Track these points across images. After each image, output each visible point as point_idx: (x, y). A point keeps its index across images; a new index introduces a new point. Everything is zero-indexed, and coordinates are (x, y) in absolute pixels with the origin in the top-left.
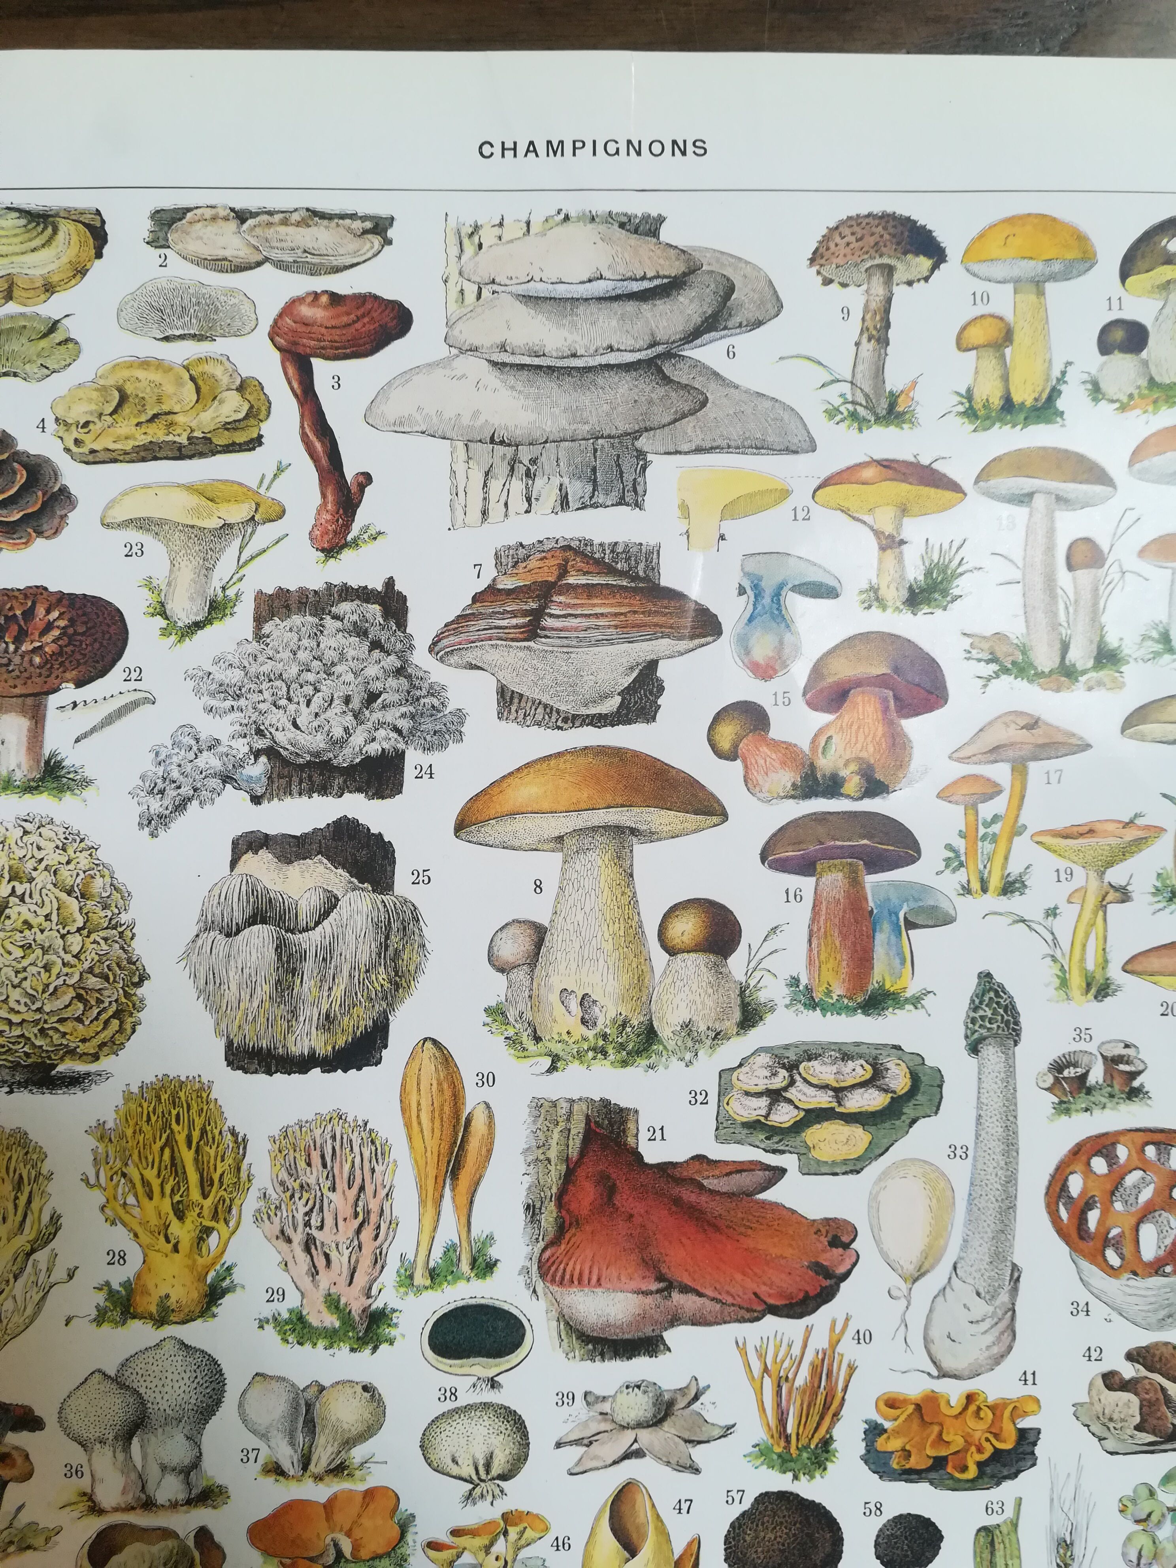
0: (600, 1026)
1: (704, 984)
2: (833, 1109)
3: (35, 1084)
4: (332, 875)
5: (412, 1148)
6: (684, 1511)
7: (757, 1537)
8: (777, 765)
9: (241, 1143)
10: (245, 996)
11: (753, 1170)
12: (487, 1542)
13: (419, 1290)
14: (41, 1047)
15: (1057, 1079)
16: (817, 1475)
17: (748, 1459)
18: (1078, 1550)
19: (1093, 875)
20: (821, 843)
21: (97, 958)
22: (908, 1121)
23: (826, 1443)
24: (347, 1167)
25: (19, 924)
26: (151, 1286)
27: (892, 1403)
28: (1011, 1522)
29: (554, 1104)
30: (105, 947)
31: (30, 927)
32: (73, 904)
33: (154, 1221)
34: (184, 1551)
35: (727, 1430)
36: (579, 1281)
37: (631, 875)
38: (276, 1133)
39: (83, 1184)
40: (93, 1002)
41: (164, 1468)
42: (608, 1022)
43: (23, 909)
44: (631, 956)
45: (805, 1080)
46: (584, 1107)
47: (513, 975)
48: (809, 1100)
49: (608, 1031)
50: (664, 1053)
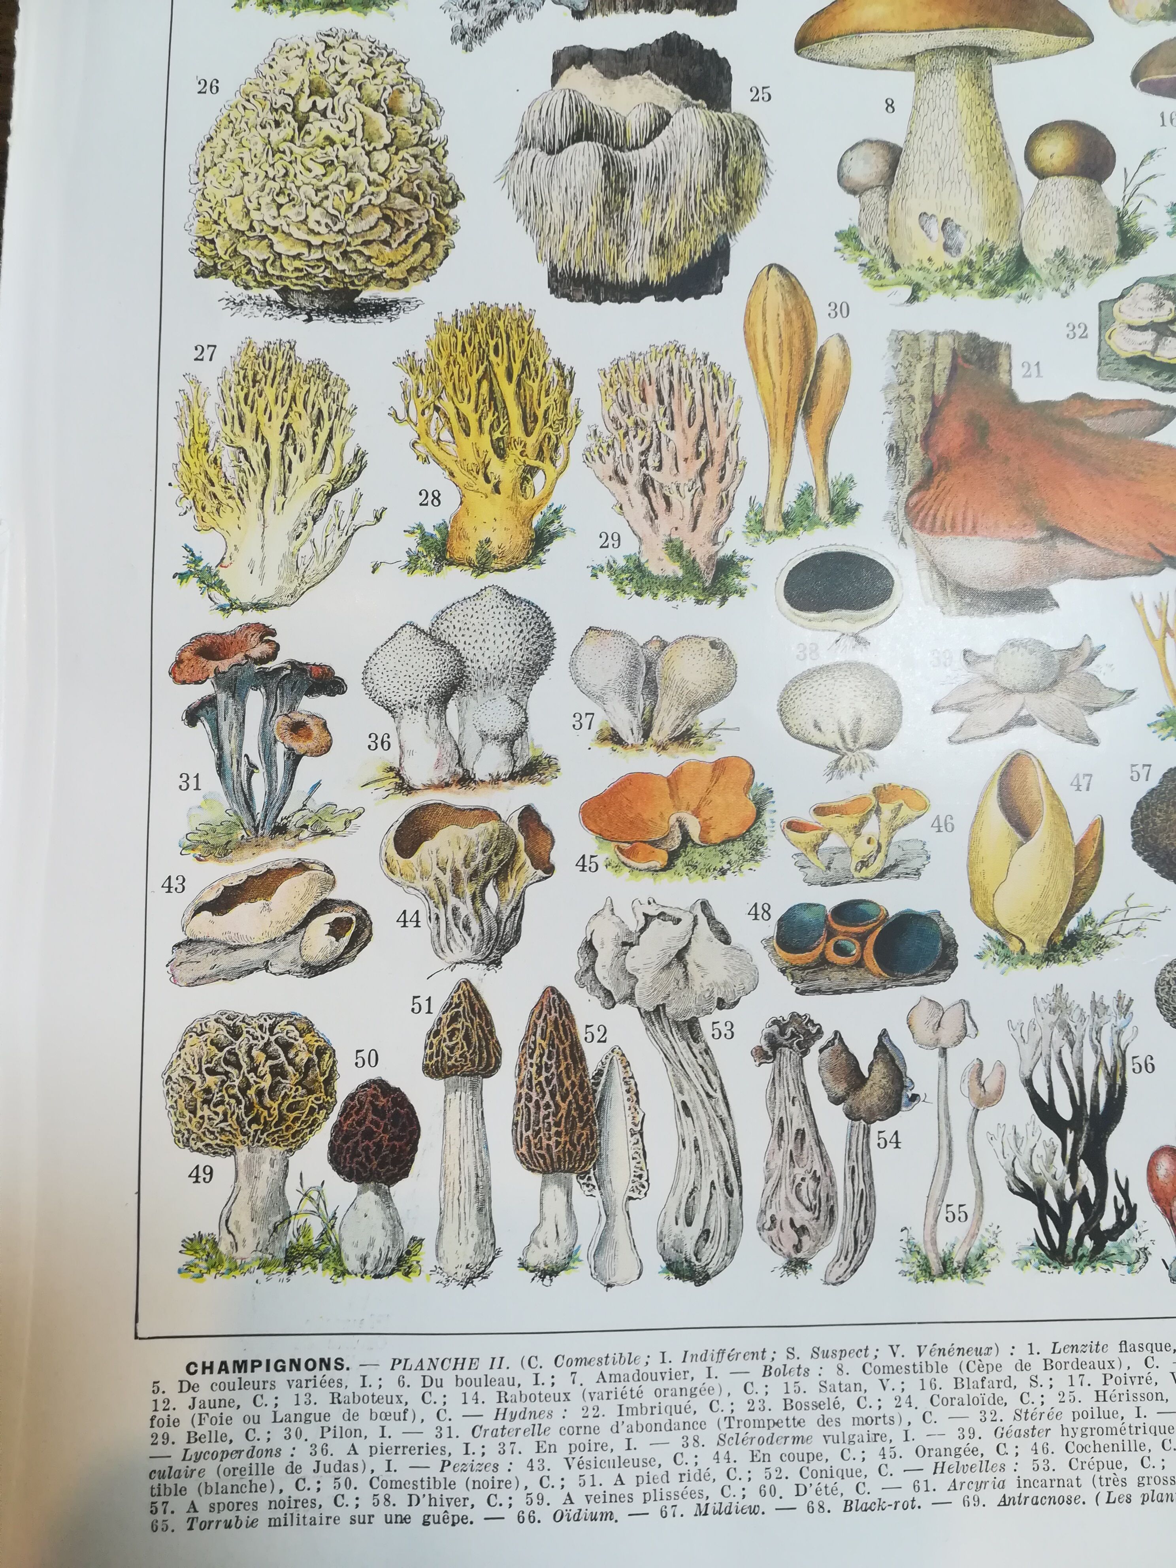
0: (965, 253)
1: (1078, 209)
3: (336, 312)
4: (663, 91)
5: (758, 382)
6: (1083, 788)
7: (1166, 819)
9: (567, 377)
10: (570, 217)
11: (1140, 409)
12: (856, 822)
13: (771, 536)
14: (343, 271)
17: (1153, 729)
21: (405, 176)
24: (686, 404)
25: (320, 140)
26: (469, 531)
29: (916, 338)
30: (414, 165)
31: (332, 143)
32: (379, 120)
33: (472, 459)
34: (506, 835)
35: (1127, 696)
36: (952, 528)
37: (992, 95)
38: (607, 366)
39: (391, 419)
40: (401, 224)
41: (484, 736)
42: (973, 248)
43: (325, 124)
44: (997, 179)
46: (950, 341)
47: (866, 197)
49: (974, 258)
50: (1037, 282)
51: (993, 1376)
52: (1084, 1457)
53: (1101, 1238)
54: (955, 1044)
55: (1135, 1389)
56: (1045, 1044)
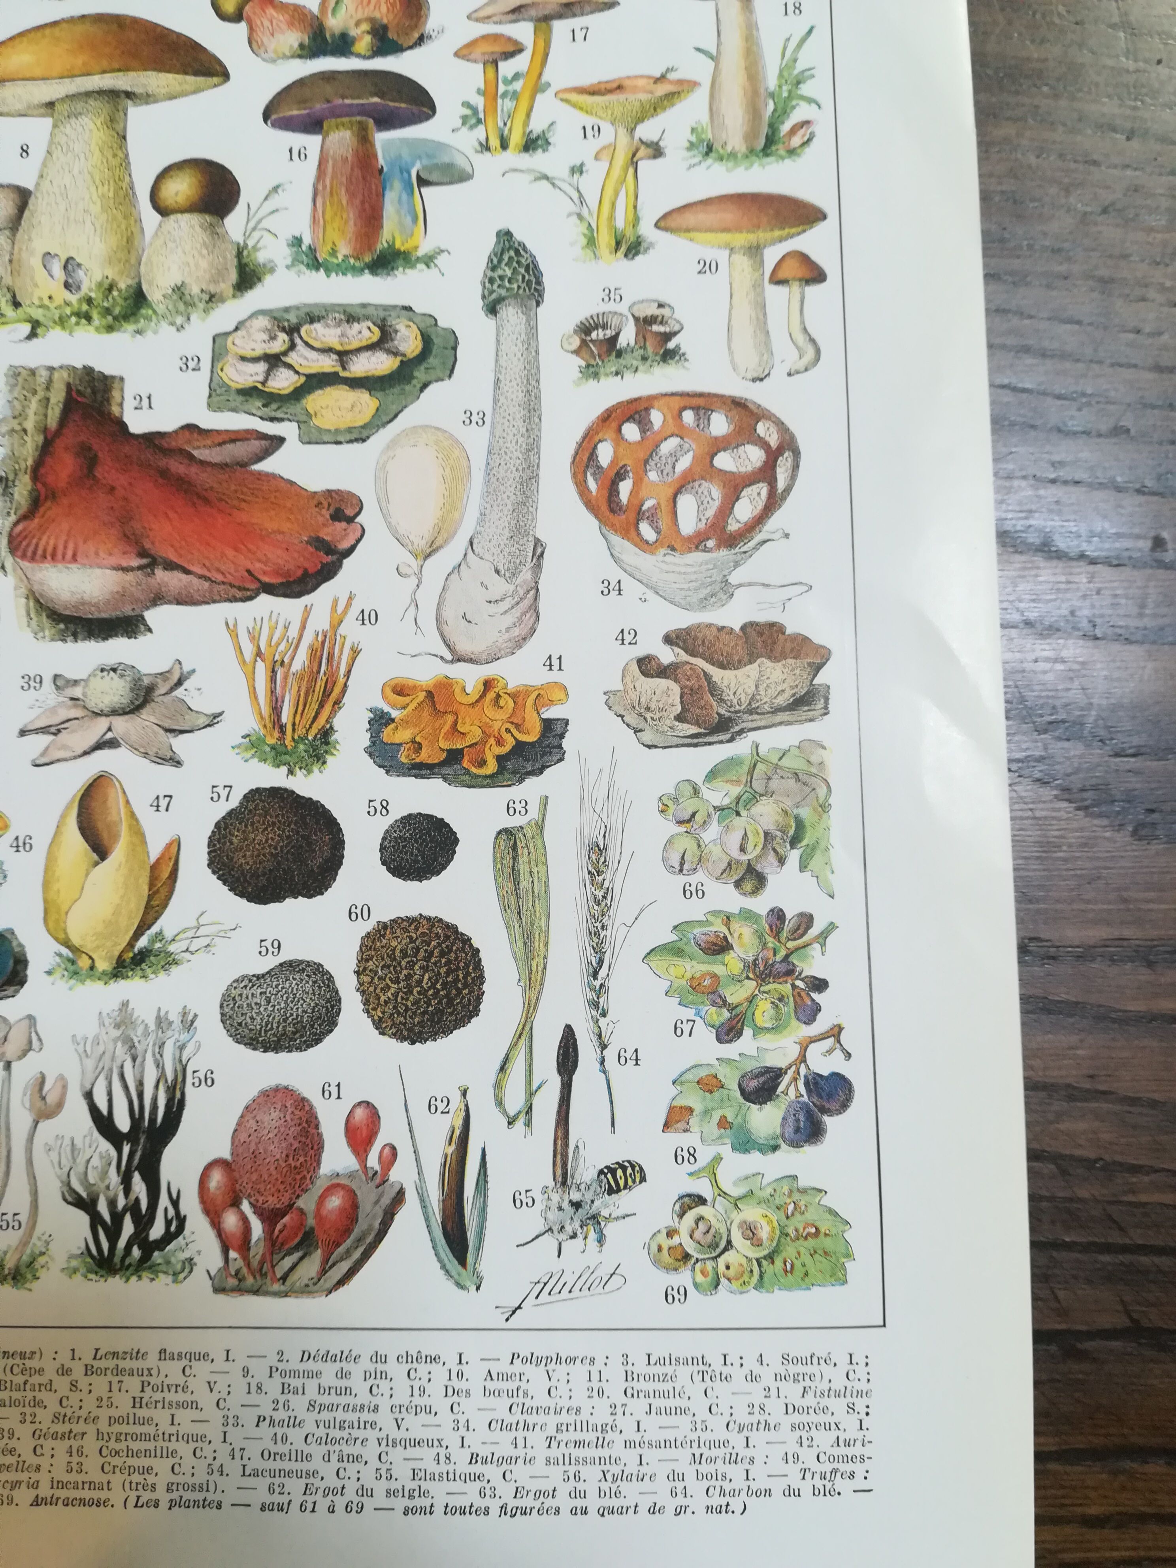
0: (85, 289)
1: (198, 245)
2: (336, 374)
6: (163, 808)
7: (246, 839)
8: (284, 26)
11: (247, 439)
15: (584, 343)
16: (315, 769)
17: (237, 751)
18: (612, 855)
19: (622, 132)
20: (328, 101)
22: (419, 386)
23: (326, 734)
27: (400, 690)
28: (537, 824)
29: (33, 372)
35: (214, 719)
36: (53, 556)
37: (124, 137)
42: (93, 286)
44: (121, 218)
45: (307, 344)
46: (65, 374)
48: (311, 364)
49: (93, 295)
50: (154, 317)
51: (36, 1379)
52: (117, 1461)
53: (149, 1248)
54: (20, 1058)
55: (171, 1397)
56: (107, 1057)
